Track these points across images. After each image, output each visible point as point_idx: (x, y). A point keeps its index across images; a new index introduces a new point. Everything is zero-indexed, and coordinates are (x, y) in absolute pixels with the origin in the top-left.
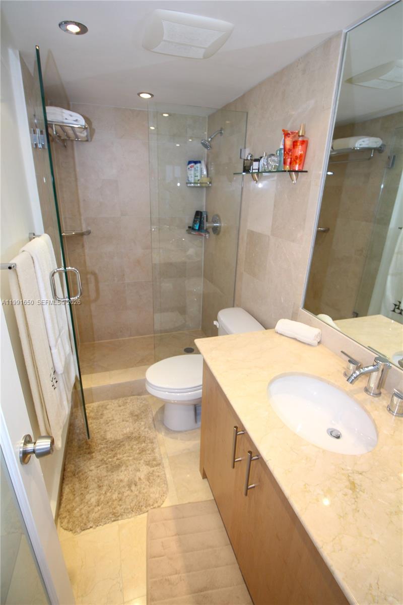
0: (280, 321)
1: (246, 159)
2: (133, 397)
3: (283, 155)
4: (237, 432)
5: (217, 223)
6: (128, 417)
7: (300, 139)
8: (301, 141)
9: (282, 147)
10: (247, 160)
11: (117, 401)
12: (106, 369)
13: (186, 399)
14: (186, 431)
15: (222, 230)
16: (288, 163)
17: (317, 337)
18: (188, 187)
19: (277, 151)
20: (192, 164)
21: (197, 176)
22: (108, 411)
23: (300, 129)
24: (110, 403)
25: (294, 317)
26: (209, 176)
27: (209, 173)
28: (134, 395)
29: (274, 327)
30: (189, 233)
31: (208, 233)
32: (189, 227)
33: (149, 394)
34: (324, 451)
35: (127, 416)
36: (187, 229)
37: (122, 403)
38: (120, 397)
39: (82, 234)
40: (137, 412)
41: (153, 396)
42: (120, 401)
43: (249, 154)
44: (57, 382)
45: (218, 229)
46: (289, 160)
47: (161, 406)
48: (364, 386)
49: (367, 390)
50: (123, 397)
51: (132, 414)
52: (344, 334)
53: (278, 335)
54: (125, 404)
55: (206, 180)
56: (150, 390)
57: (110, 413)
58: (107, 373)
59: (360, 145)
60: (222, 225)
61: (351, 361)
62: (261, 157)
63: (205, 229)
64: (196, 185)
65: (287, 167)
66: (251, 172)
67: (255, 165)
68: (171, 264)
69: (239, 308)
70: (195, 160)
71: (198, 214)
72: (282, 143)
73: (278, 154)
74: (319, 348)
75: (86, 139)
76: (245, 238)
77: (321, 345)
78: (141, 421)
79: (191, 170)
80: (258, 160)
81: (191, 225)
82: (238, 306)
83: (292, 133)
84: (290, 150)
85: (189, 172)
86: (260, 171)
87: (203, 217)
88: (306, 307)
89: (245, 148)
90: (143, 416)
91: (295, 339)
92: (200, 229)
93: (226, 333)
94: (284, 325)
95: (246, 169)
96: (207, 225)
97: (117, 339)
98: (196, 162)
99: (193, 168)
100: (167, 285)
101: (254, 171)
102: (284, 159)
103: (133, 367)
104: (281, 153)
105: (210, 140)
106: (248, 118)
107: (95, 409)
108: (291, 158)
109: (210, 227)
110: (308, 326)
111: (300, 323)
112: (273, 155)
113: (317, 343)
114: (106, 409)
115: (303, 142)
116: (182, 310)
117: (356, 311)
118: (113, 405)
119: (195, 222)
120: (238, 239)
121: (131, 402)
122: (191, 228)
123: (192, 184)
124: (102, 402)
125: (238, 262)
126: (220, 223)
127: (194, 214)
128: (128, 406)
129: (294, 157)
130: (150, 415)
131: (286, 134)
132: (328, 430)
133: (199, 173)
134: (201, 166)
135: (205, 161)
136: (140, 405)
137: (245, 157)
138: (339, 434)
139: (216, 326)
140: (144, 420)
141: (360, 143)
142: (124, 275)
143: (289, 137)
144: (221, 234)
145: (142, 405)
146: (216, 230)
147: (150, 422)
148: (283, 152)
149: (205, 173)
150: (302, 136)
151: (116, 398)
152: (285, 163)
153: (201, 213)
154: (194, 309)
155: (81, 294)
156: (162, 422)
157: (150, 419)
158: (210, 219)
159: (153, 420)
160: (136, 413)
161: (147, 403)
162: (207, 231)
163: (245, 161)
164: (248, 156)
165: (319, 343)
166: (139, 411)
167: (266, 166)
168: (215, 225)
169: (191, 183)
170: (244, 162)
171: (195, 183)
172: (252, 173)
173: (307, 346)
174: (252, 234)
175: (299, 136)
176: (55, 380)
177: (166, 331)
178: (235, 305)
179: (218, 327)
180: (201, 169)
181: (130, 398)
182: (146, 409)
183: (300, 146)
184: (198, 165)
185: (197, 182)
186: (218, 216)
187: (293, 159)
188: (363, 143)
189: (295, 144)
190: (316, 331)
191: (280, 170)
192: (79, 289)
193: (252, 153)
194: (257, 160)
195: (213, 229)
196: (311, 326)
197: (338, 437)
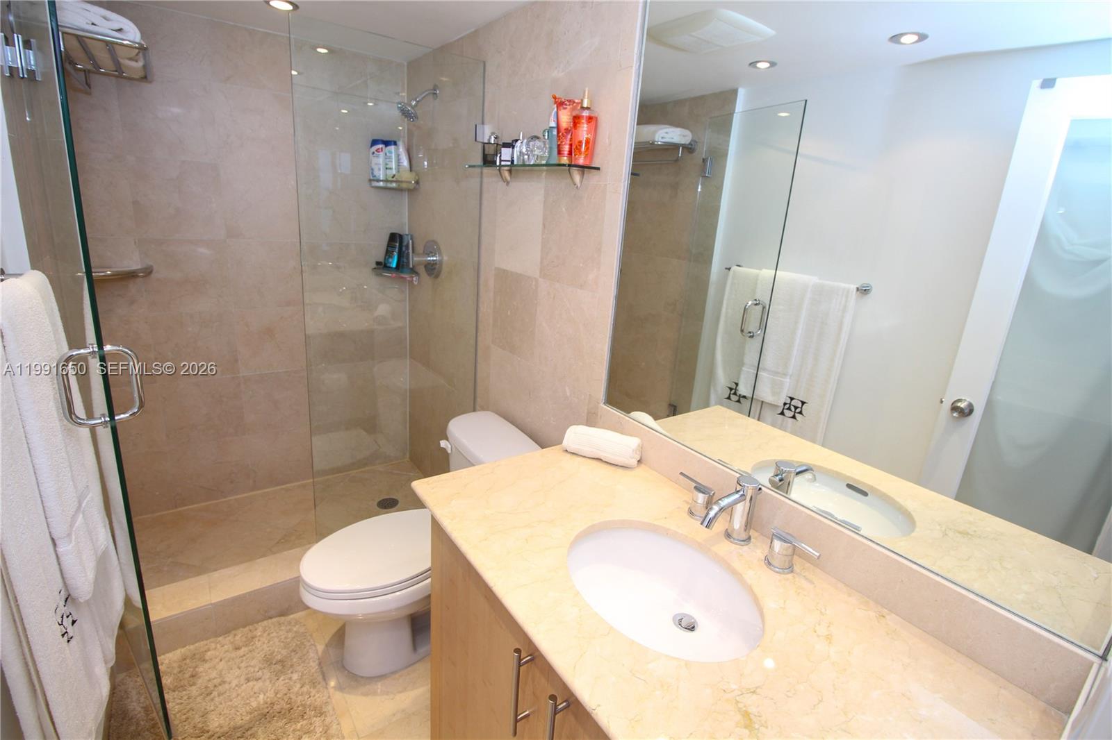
0: (569, 430)
1: (486, 141)
2: (270, 621)
3: (555, 139)
4: (520, 660)
5: (433, 256)
6: (260, 669)
7: (586, 113)
8: (586, 117)
9: (553, 124)
10: (489, 143)
11: (230, 638)
12: (200, 570)
13: (393, 606)
14: (394, 673)
15: (445, 269)
16: (566, 153)
17: (636, 453)
18: (373, 187)
19: (544, 131)
20: (380, 146)
21: (391, 169)
22: (207, 665)
23: (584, 97)
24: (213, 645)
25: (591, 420)
26: (413, 169)
27: (414, 162)
28: (271, 618)
29: (559, 442)
30: (377, 275)
31: (417, 274)
32: (378, 263)
33: (307, 608)
34: (688, 664)
35: (257, 669)
36: (374, 266)
37: (244, 639)
38: (235, 628)
39: (131, 275)
40: (281, 653)
41: (316, 612)
42: (237, 638)
43: (493, 134)
44: (74, 622)
45: (437, 267)
46: (566, 148)
47: (334, 629)
48: (724, 529)
49: (728, 535)
50: (244, 626)
51: (268, 661)
52: (681, 444)
53: (569, 456)
54: (250, 640)
55: (407, 176)
56: (309, 599)
57: (214, 667)
58: (203, 579)
59: (662, 138)
60: (445, 258)
61: (699, 488)
62: (517, 141)
63: (411, 266)
64: (389, 185)
65: (565, 160)
66: (498, 164)
67: (506, 153)
68: (342, 335)
69: (489, 413)
70: (385, 139)
71: (395, 239)
72: (553, 118)
73: (546, 137)
74: (642, 471)
75: (141, 74)
76: (491, 283)
77: (643, 465)
78: (292, 673)
79: (378, 157)
80: (510, 145)
81: (381, 259)
82: (483, 409)
83: (569, 101)
84: (567, 130)
85: (374, 160)
86: (515, 163)
87: (405, 244)
88: (611, 400)
89: (483, 123)
90: (295, 660)
91: (599, 460)
92: (400, 266)
93: (468, 463)
94: (577, 435)
95: (488, 161)
96: (414, 259)
97: (223, 500)
98: (387, 143)
99: (381, 154)
100: (335, 378)
101: (503, 163)
102: (559, 146)
103: (264, 556)
104: (553, 135)
105: (414, 103)
106: (487, 73)
107: (175, 665)
108: (571, 145)
109: (420, 263)
110: (619, 435)
111: (606, 430)
112: (537, 138)
113: (636, 462)
114: (205, 661)
115: (590, 119)
116: (370, 425)
117: (672, 403)
118: (219, 649)
119: (388, 253)
120: (478, 284)
121: (265, 635)
122: (382, 266)
123: (381, 183)
124: (192, 647)
125: (480, 327)
126: (440, 254)
127: (386, 238)
128: (258, 644)
129: (577, 143)
130: (312, 655)
131: (560, 104)
132: (674, 619)
133: (391, 163)
134: (397, 150)
135: (404, 142)
136: (286, 638)
137: (483, 138)
138: (693, 620)
139: (444, 450)
140: (300, 668)
141: (662, 136)
142: (236, 361)
143: (565, 108)
144: (443, 275)
145: (290, 635)
146: (432, 269)
147: (313, 671)
148: (555, 132)
149: (405, 163)
150: (588, 108)
151: (226, 632)
152: (560, 152)
153: (401, 237)
154: (394, 420)
155: (141, 406)
156: (342, 666)
157: (312, 664)
158: (420, 249)
159: (320, 664)
160: (279, 657)
161: (302, 630)
162: (413, 271)
163: (486, 146)
164: (490, 137)
165: (639, 461)
166: (284, 652)
167: (526, 157)
168: (429, 259)
169: (378, 181)
170: (484, 147)
171: (386, 181)
172: (501, 166)
173: (621, 471)
174: (502, 275)
175: (583, 108)
176: (70, 619)
177: (338, 470)
178: (478, 407)
179: (449, 451)
180: (398, 156)
181: (260, 627)
182: (302, 643)
183: (585, 126)
184: (392, 148)
185: (391, 179)
186: (435, 242)
187: (574, 147)
188: (666, 135)
189: (576, 120)
190: (633, 442)
191: (552, 162)
192: (136, 395)
193: (497, 133)
194: (506, 145)
195: (425, 266)
196: (622, 433)
197: (692, 629)
